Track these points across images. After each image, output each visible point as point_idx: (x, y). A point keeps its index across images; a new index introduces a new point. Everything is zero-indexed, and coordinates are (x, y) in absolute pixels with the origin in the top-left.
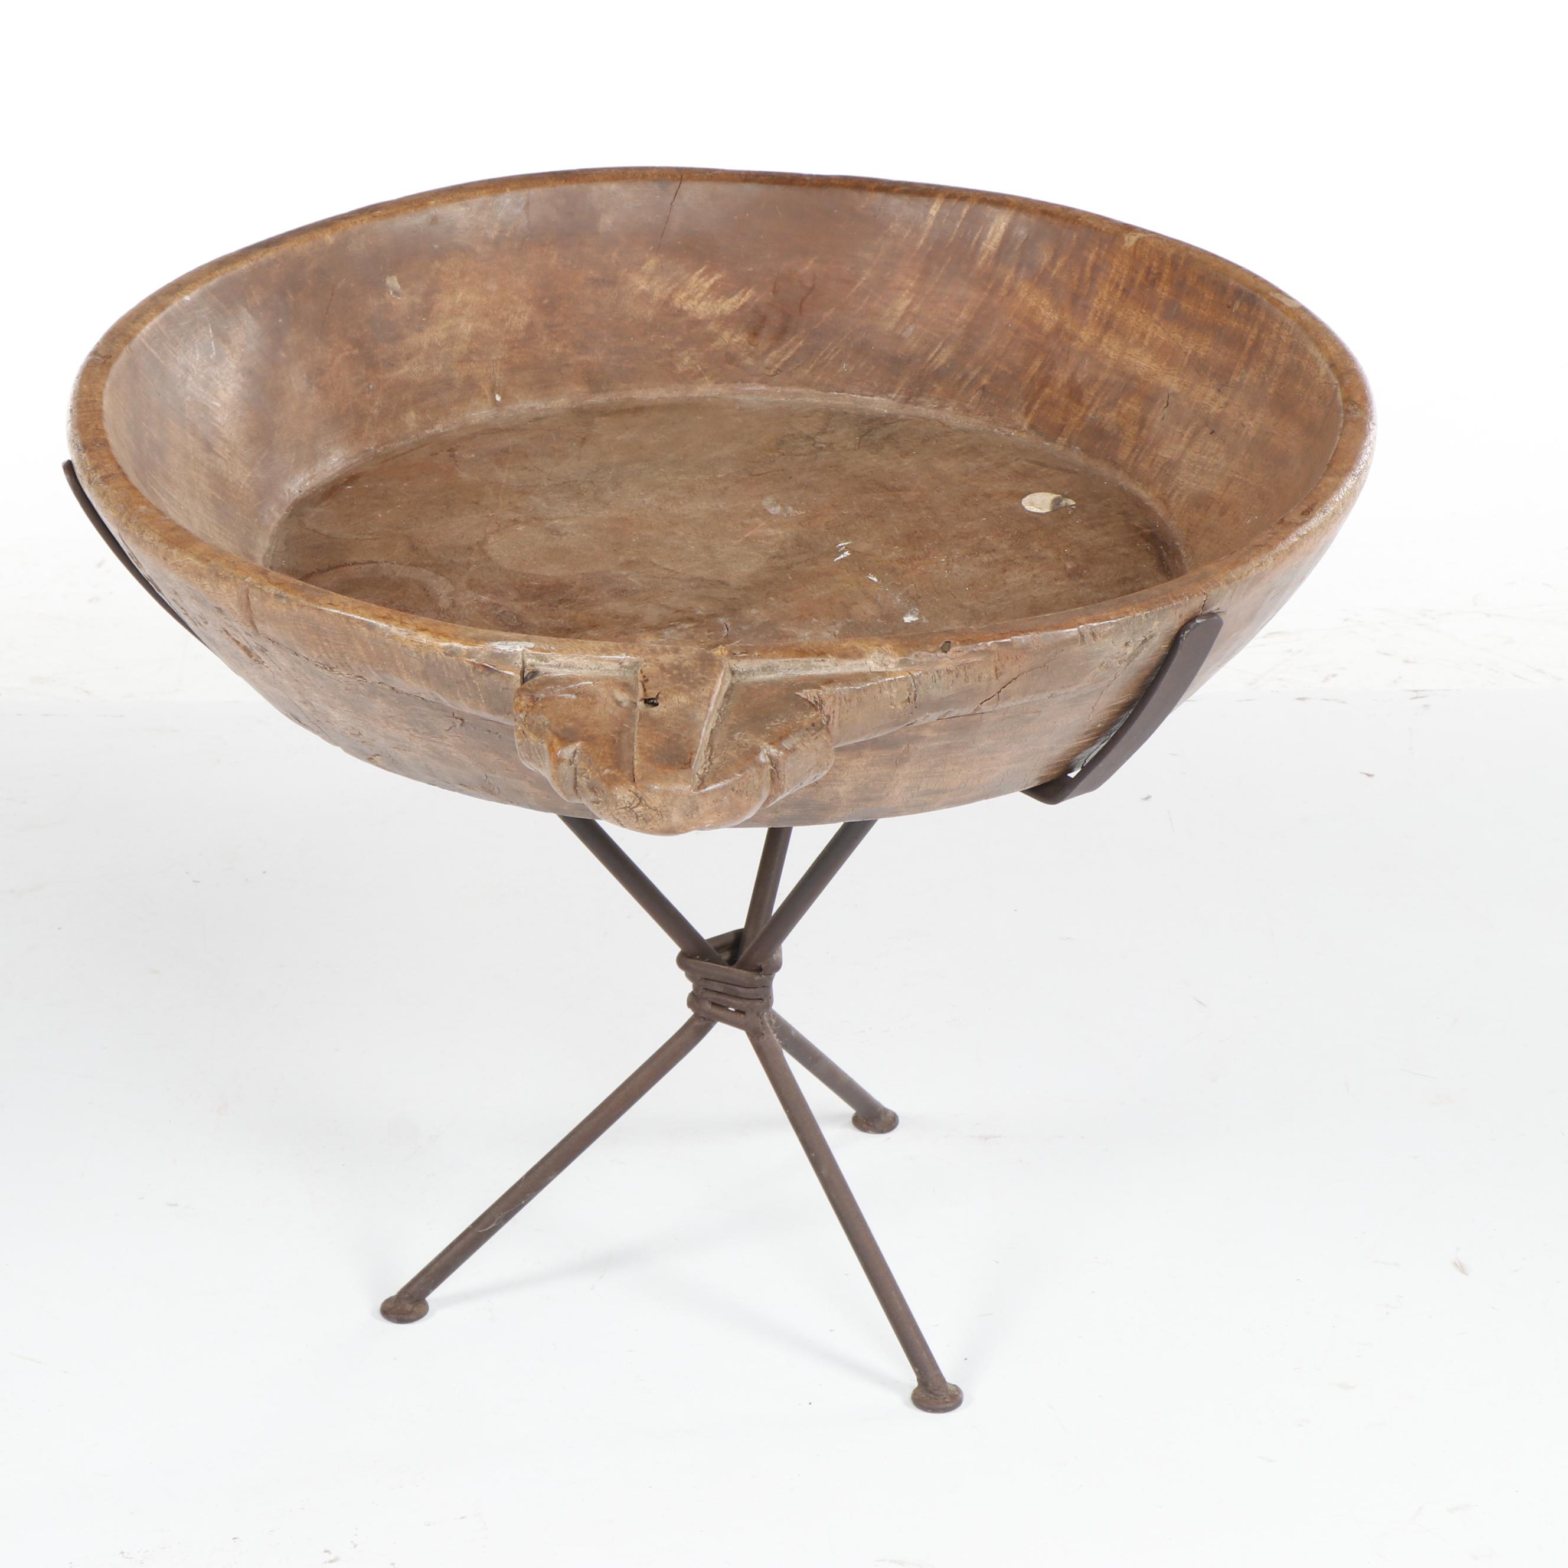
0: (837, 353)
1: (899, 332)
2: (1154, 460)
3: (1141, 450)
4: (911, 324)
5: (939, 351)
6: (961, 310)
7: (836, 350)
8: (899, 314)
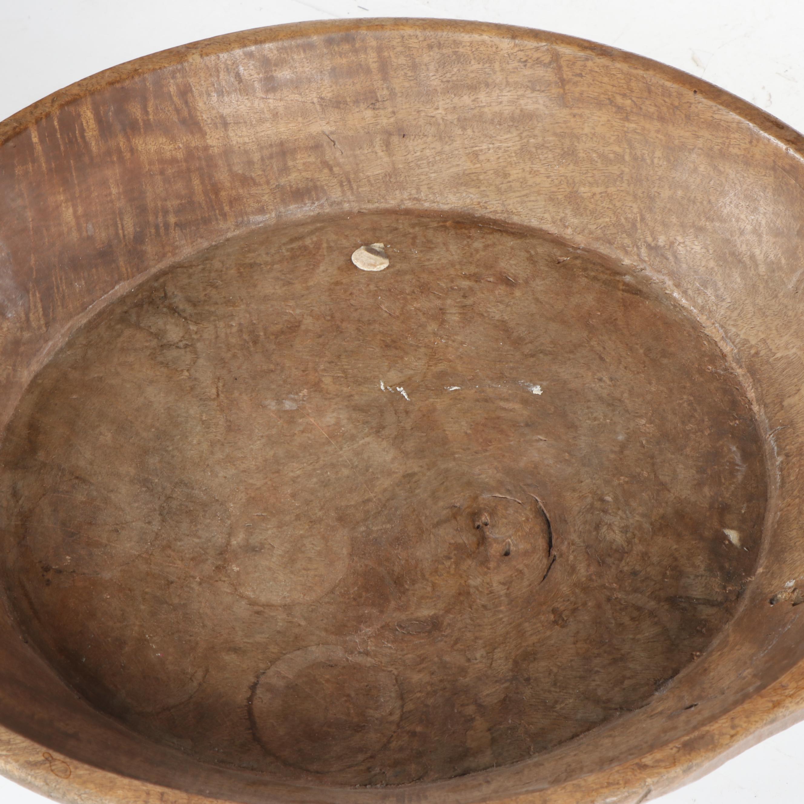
0: (64, 281)
1: (84, 234)
2: (369, 181)
3: (349, 182)
4: (87, 223)
5: (122, 225)
6: (110, 188)
7: (61, 279)
8: (73, 223)
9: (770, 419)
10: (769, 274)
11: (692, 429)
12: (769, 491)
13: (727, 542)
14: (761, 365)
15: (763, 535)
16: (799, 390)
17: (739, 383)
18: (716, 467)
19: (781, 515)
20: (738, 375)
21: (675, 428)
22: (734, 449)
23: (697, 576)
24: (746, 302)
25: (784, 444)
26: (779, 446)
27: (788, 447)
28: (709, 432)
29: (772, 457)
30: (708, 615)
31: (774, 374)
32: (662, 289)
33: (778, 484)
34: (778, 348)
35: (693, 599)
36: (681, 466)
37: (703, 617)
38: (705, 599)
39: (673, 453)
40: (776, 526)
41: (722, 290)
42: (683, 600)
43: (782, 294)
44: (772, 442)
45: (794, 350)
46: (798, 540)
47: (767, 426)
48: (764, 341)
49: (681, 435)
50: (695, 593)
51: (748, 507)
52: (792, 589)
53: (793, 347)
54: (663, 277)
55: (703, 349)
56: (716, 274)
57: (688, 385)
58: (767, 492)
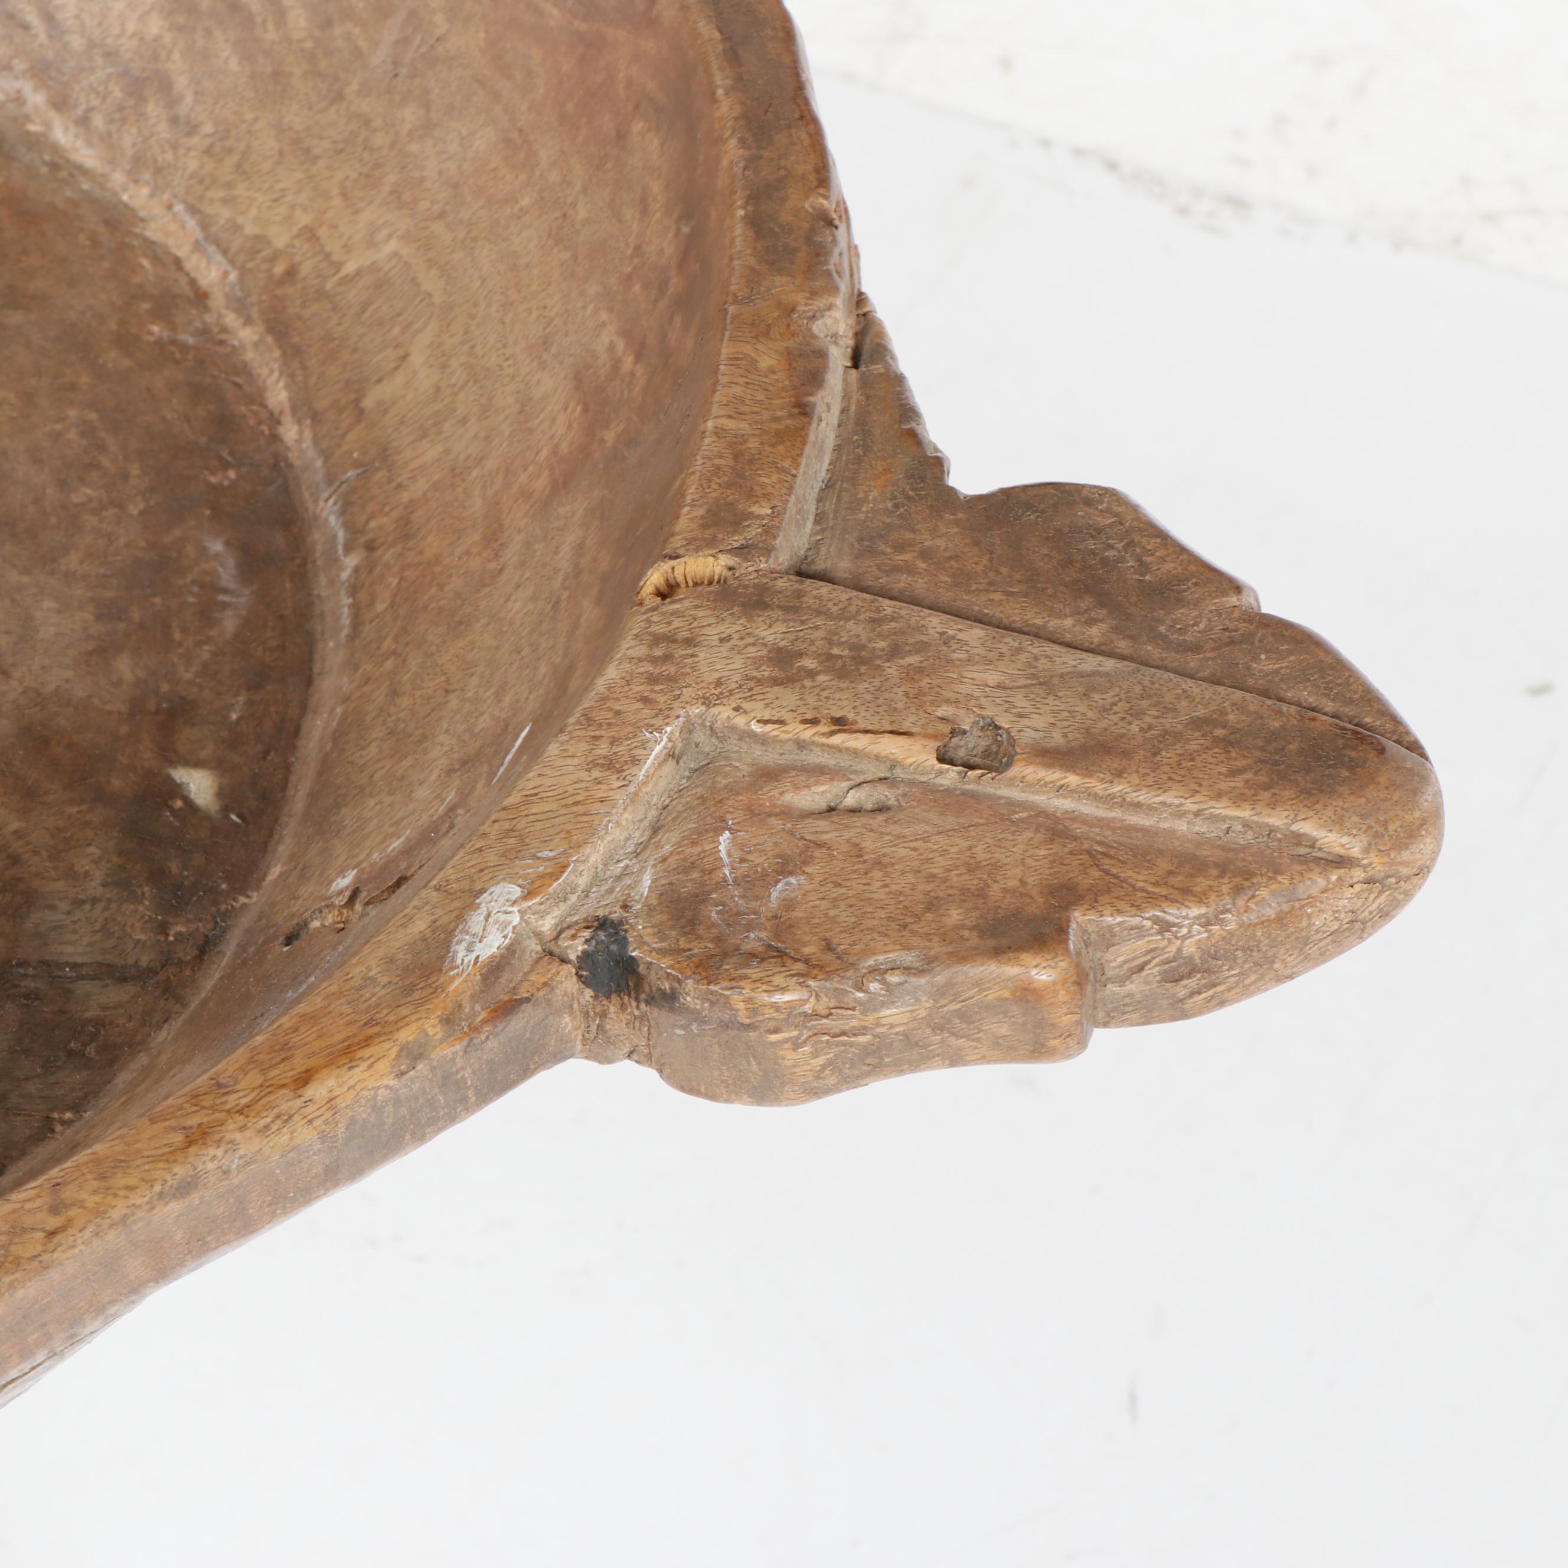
9: (326, 455)
10: (317, 33)
11: (90, 499)
12: (317, 657)
13: (179, 804)
14: (303, 306)
15: (293, 778)
16: (404, 357)
17: (244, 369)
18: (157, 600)
19: (345, 713)
20: (243, 346)
21: (36, 501)
22: (217, 546)
23: (78, 903)
24: (259, 125)
25: (364, 517)
26: (348, 526)
27: (373, 524)
28: (142, 506)
29: (333, 561)
30: (104, 1008)
31: (339, 324)
32: (15, 120)
33: (345, 632)
34: (348, 249)
35: (61, 966)
36: (48, 604)
37: (89, 1015)
38: (99, 964)
39: (26, 571)
40: (329, 745)
41: (189, 99)
42: (31, 971)
43: (354, 87)
44: (332, 520)
45: (392, 246)
46: (378, 765)
47: (320, 476)
48: (310, 234)
49: (53, 520)
50: (70, 949)
51: (250, 703)
52: (348, 894)
53: (389, 236)
54: (17, 84)
55: (137, 280)
56: (169, 54)
57: (84, 379)
58: (310, 660)
